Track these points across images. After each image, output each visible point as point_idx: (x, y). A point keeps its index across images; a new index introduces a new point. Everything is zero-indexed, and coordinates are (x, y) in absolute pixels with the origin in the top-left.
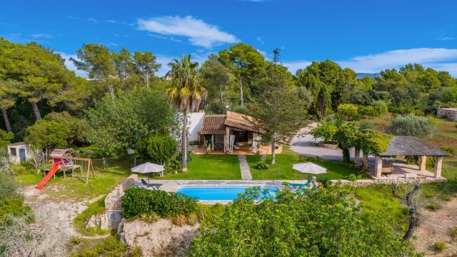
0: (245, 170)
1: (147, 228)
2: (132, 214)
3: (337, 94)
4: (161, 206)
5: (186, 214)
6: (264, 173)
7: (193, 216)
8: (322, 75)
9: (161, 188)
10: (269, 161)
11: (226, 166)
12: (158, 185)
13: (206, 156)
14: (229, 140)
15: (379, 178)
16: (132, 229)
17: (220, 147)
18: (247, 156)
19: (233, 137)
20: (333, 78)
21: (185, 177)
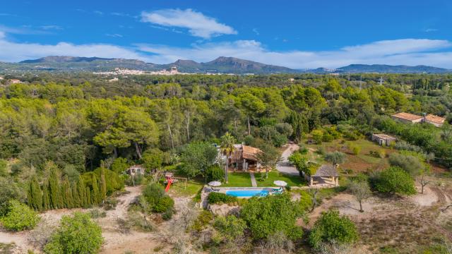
0: (254, 181)
1: (219, 207)
2: (213, 202)
3: (312, 121)
4: (224, 199)
5: (233, 202)
6: (262, 183)
7: (236, 203)
8: (306, 98)
9: (220, 192)
10: (264, 177)
11: (244, 179)
12: (218, 190)
13: (234, 174)
14: (245, 165)
15: (312, 185)
16: (214, 207)
17: (241, 168)
18: (254, 173)
19: (247, 164)
20: (315, 101)
21: (227, 186)
